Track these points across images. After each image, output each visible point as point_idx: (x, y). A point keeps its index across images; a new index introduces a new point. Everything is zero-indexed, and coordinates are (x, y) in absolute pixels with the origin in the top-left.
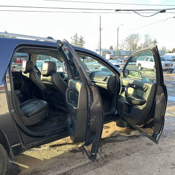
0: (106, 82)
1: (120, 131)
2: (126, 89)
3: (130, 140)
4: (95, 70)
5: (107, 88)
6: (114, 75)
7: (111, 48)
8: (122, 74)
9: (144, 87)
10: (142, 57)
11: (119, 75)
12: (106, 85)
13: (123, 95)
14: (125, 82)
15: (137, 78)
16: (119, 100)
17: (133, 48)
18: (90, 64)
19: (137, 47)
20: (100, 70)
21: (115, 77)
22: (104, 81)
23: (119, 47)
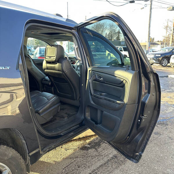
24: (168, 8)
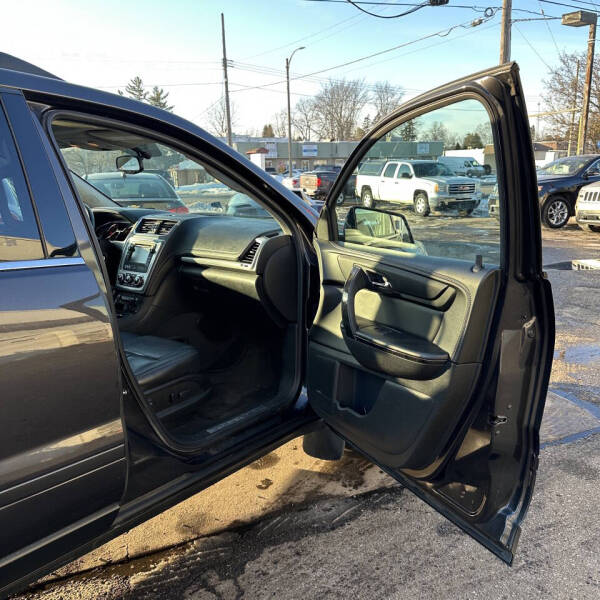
0: (251, 267)
1: (320, 474)
2: (345, 298)
3: (367, 517)
4: (213, 211)
5: (255, 295)
6: (286, 232)
7: (268, 131)
8: (321, 229)
9: (436, 287)
10: (375, 163)
11: (309, 230)
12: (252, 281)
13: (334, 326)
14: (338, 262)
15: (385, 241)
16: (312, 344)
17: (339, 132)
18: (194, 188)
19: (354, 131)
20: (231, 211)
21: (292, 240)
22: (241, 259)
23: (293, 128)
24: (566, 17)
